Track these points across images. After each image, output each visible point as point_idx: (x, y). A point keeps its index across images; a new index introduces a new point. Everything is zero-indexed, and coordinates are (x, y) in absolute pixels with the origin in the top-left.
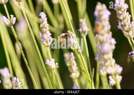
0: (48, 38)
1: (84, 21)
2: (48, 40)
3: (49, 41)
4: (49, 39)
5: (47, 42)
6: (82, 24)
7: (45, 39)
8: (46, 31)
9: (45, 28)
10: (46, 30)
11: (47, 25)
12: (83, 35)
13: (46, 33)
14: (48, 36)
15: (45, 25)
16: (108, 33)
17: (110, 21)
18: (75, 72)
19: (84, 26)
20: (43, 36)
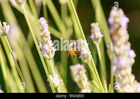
0: (50, 49)
1: (96, 25)
2: (49, 52)
3: (51, 53)
4: (51, 51)
5: (48, 54)
6: (94, 29)
7: (47, 51)
8: (47, 41)
9: (46, 37)
10: (47, 39)
11: (48, 33)
12: (95, 42)
13: (47, 43)
14: (50, 47)
15: (45, 33)
16: (126, 43)
17: (128, 30)
18: (86, 88)
19: (97, 32)
20: (44, 47)
